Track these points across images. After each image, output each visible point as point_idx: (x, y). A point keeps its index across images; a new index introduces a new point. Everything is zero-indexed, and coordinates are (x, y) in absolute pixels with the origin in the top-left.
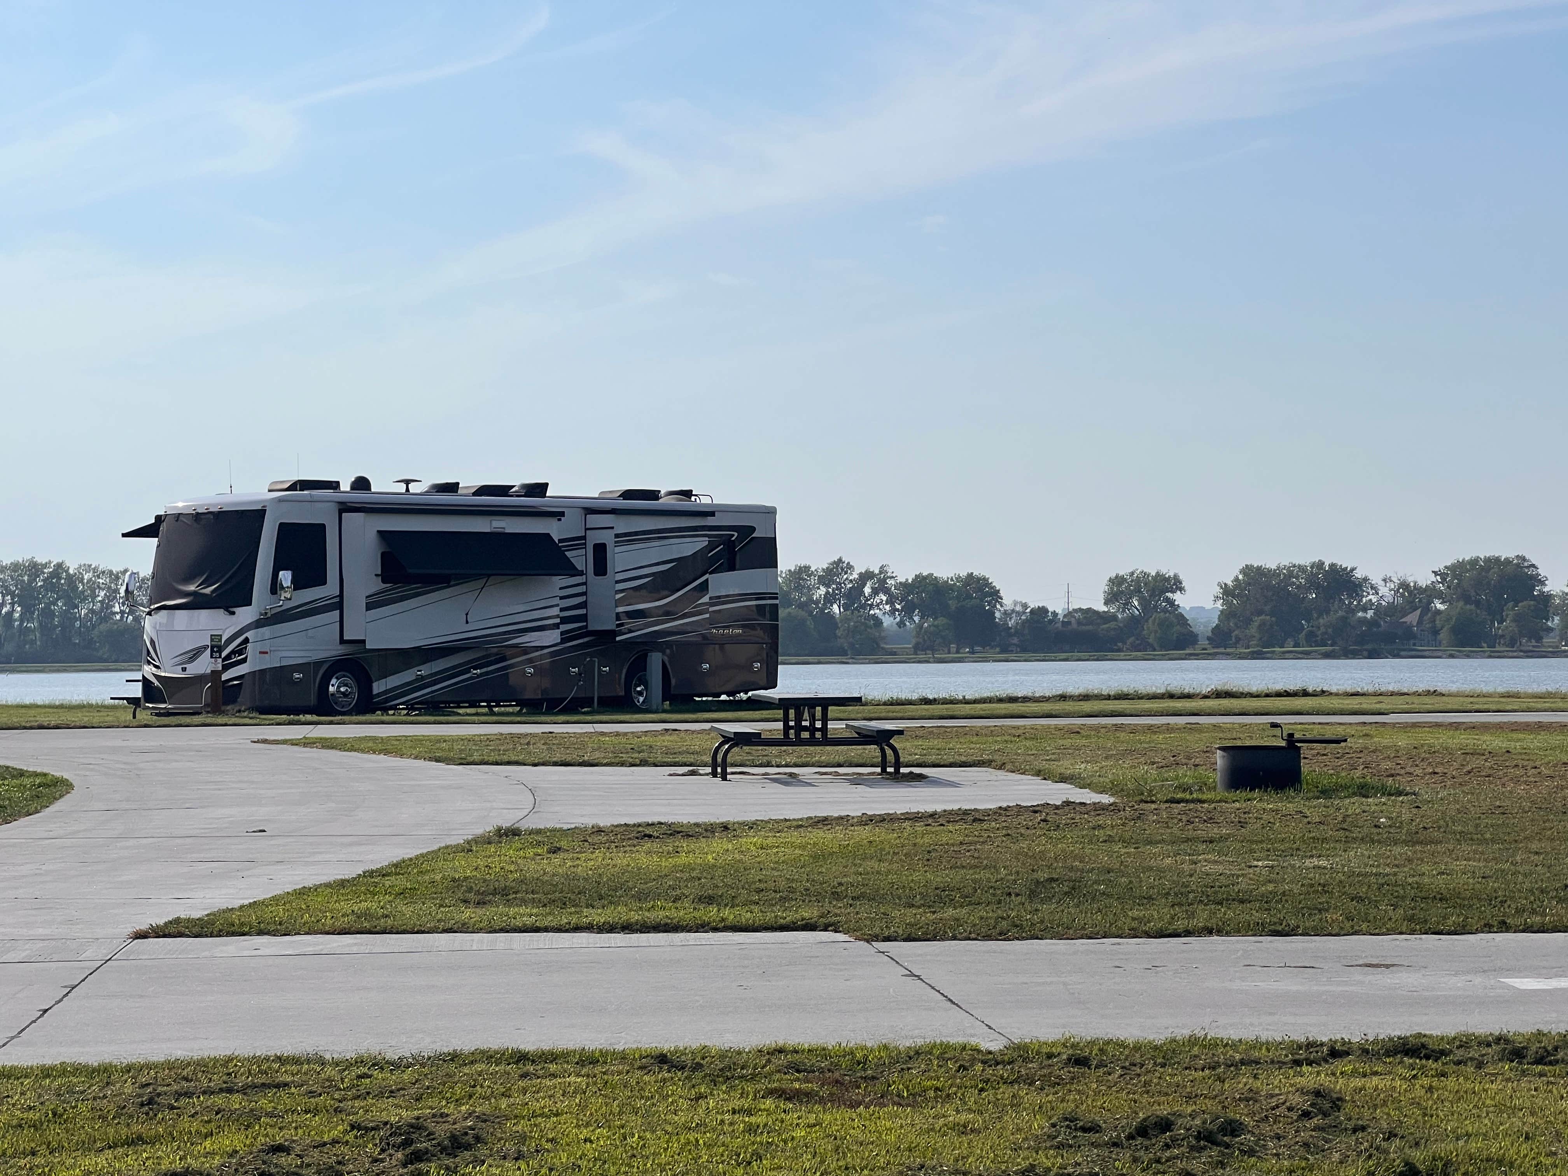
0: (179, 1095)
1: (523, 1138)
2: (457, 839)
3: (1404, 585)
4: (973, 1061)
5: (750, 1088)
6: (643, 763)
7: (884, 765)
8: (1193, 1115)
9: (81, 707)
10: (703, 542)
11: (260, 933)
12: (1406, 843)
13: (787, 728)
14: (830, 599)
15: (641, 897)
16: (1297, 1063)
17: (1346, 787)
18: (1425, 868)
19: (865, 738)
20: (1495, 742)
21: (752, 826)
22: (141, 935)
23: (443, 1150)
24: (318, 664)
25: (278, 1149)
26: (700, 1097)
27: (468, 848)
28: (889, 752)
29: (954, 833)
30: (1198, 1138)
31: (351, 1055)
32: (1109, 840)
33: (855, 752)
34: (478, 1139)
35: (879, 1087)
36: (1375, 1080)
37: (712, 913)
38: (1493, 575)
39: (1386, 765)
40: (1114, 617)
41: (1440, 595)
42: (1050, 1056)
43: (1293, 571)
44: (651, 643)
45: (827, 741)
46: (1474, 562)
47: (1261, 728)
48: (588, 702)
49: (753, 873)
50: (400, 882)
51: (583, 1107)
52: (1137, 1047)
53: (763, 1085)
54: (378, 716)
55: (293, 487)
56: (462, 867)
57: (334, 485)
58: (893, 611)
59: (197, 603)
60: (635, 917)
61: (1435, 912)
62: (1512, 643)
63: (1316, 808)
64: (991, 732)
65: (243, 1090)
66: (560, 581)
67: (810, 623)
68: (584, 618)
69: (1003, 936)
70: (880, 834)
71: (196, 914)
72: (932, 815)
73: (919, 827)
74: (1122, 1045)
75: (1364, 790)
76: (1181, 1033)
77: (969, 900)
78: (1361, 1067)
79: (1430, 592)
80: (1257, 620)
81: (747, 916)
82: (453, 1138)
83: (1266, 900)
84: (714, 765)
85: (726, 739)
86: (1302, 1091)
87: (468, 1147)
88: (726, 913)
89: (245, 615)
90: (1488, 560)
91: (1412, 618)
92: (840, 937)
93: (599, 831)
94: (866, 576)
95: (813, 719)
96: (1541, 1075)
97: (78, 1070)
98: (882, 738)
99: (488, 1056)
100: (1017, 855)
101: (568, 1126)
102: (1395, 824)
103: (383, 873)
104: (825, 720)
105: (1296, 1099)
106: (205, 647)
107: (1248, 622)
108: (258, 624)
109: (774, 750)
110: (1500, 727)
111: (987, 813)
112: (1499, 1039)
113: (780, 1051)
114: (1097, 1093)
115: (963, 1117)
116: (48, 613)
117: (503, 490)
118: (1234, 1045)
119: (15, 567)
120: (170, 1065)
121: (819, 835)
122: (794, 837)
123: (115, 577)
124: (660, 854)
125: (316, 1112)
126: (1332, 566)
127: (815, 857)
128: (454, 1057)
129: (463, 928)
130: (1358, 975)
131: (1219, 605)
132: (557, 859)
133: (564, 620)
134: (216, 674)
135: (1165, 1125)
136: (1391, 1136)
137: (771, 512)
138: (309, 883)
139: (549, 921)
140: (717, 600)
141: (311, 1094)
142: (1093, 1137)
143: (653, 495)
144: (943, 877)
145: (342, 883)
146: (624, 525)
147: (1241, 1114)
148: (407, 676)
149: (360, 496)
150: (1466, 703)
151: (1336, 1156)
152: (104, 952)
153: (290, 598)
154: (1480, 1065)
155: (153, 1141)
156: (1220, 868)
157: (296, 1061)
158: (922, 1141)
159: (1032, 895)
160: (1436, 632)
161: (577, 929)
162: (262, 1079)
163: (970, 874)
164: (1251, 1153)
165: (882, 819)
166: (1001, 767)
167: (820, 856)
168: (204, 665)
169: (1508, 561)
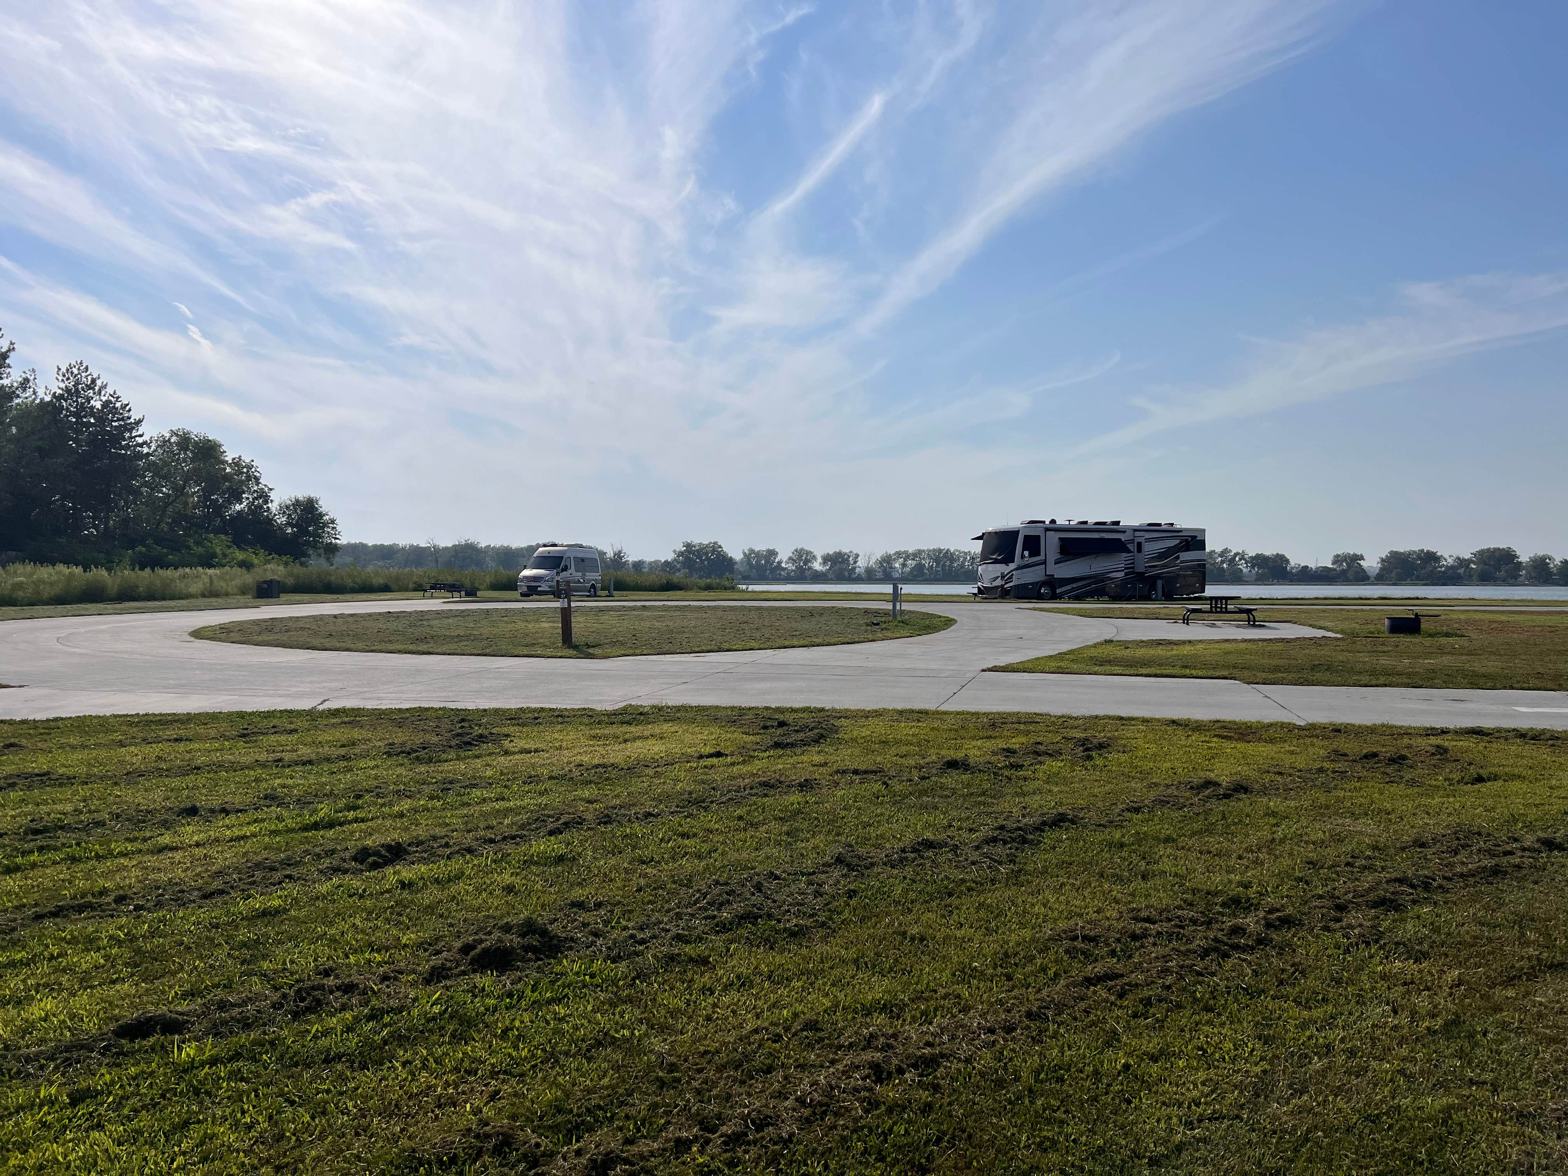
0: (1003, 723)
1: (1125, 746)
2: (1090, 643)
3: (1458, 558)
4: (1294, 728)
5: (1207, 733)
6: (1157, 618)
7: (1249, 621)
8: (1386, 752)
9: (957, 596)
10: (1178, 541)
11: (1024, 672)
12: (1466, 655)
13: (1211, 607)
14: (1222, 562)
15: (1160, 665)
16: (1428, 735)
17: (1439, 633)
18: (1476, 665)
19: (1241, 611)
20: (1503, 618)
21: (1200, 641)
22: (983, 671)
23: (1097, 748)
24: (1037, 583)
25: (1039, 743)
26: (1189, 736)
27: (1095, 646)
28: (1251, 617)
29: (1280, 646)
30: (1389, 760)
31: (1060, 714)
32: (1342, 650)
33: (1237, 616)
34: (1108, 745)
35: (1258, 736)
36: (1461, 743)
37: (1188, 671)
38: (1497, 554)
39: (1456, 626)
40: (1335, 570)
41: (1473, 562)
42: (1324, 728)
43: (1410, 554)
44: (1158, 577)
45: (1227, 612)
46: (1489, 549)
47: (1402, 611)
48: (1134, 597)
49: (1202, 659)
50: (1072, 657)
51: (1145, 737)
52: (1360, 727)
53: (1213, 733)
54: (1058, 601)
55: (1029, 523)
56: (1094, 653)
57: (1044, 522)
58: (1247, 567)
59: (996, 562)
60: (1159, 672)
61: (1482, 681)
62: (1504, 581)
63: (1428, 642)
64: (1290, 610)
65: (1024, 723)
66: (1125, 555)
67: (1215, 571)
68: (1133, 568)
69: (1301, 684)
70: (1250, 646)
71: (1002, 665)
72: (1270, 640)
73: (1265, 643)
74: (1354, 725)
75: (1447, 635)
76: (1378, 722)
77: (1287, 670)
78: (1455, 738)
79: (1470, 561)
80: (1395, 571)
81: (1200, 673)
82: (1100, 744)
83: (1409, 675)
84: (1184, 620)
85: (1188, 611)
86: (1431, 745)
87: (1105, 747)
88: (1193, 672)
89: (1012, 566)
90: (1494, 549)
91: (1461, 571)
92: (1237, 682)
93: (1143, 642)
94: (1236, 554)
95: (1222, 604)
96: (1534, 744)
97: (968, 713)
98: (1249, 611)
99: (1109, 717)
100: (1305, 655)
101: (1140, 742)
102: (1461, 647)
103: (1065, 654)
104: (1226, 604)
105: (1429, 748)
106: (997, 577)
107: (1391, 572)
108: (1016, 569)
109: (1207, 615)
110: (1504, 612)
111: (1291, 639)
112: (1514, 730)
113: (1219, 721)
114: (1345, 742)
115: (1292, 748)
116: (944, 565)
117: (1104, 523)
118: (1401, 727)
119: (934, 550)
120: (999, 713)
121: (1226, 645)
122: (1216, 646)
123: (966, 553)
124: (1166, 650)
125: (1050, 732)
126: (1428, 551)
127: (1226, 653)
128: (1096, 717)
129: (1095, 674)
130: (1450, 703)
131: (1379, 565)
132: (1128, 651)
133: (1126, 568)
134: (1002, 586)
135: (1375, 755)
136: (1470, 764)
137: (1204, 531)
138: (1040, 656)
139: (1126, 672)
140: (1182, 562)
141: (1047, 726)
142: (1346, 758)
143: (1160, 525)
144: (1276, 662)
145: (1051, 656)
146: (1148, 535)
147: (1404, 752)
148: (1069, 587)
149: (1053, 526)
150: (1488, 603)
151: (1447, 770)
152: (972, 676)
153: (1028, 560)
154: (1506, 739)
155: (995, 738)
156: (1389, 662)
157: (1041, 715)
158: (1277, 756)
159: (1312, 669)
160: (1471, 576)
161: (1137, 675)
162: (1030, 720)
163: (1287, 662)
164: (1411, 767)
165: (1250, 640)
166: (1295, 623)
167: (1228, 653)
168: (998, 582)
169: (1503, 549)
